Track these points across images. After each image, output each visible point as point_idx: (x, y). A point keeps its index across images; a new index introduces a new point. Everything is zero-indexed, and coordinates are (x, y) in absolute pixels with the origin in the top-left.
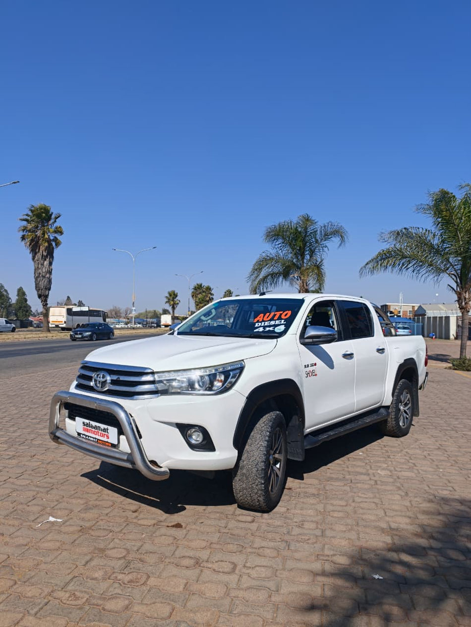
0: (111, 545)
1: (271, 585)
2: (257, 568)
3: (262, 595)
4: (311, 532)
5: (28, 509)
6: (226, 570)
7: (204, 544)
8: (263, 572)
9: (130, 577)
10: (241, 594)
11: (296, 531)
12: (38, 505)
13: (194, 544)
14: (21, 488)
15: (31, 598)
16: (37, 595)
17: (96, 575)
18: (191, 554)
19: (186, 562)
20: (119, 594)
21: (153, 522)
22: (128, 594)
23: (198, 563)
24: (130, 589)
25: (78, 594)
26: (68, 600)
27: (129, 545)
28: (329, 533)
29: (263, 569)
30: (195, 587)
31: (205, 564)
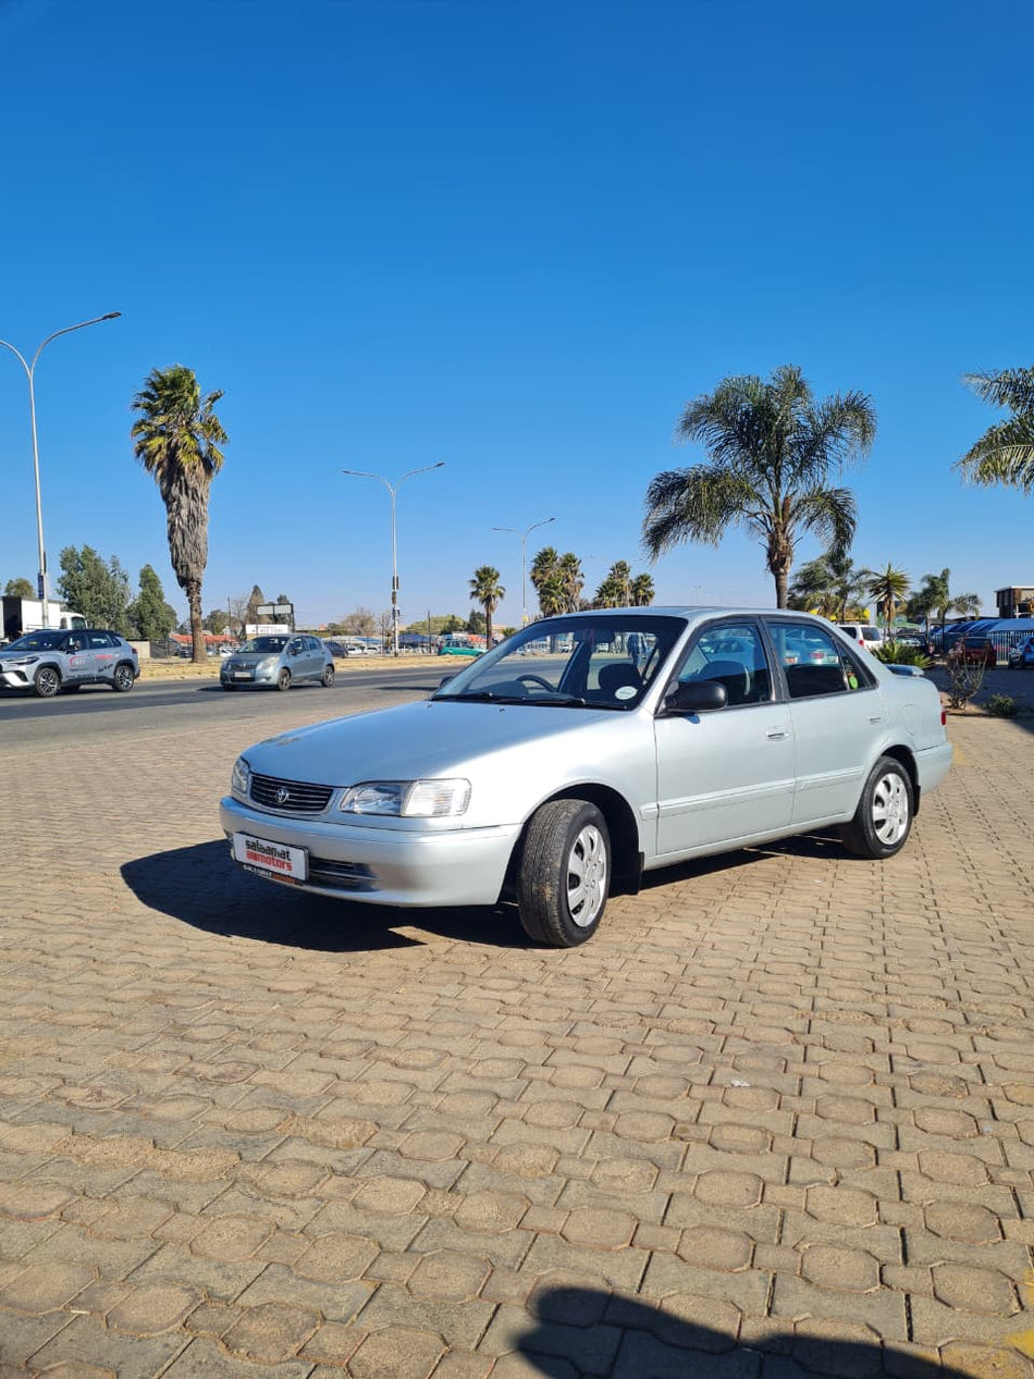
0: (203, 1021)
1: (505, 1089)
2: (489, 1062)
3: (479, 1104)
4: (635, 1008)
5: (57, 962)
6: (421, 1064)
7: (396, 1021)
8: (499, 1068)
9: (221, 1069)
10: (436, 1101)
11: (603, 1006)
12: (79, 956)
13: (371, 1023)
14: (53, 929)
15: (13, 1096)
16: (28, 1092)
17: (155, 1066)
18: (362, 1035)
19: (347, 1049)
20: (189, 1094)
21: (305, 985)
22: (206, 1095)
23: (370, 1050)
24: (214, 1087)
25: (106, 1092)
26: (83, 1100)
27: (239, 1020)
28: (669, 1011)
29: (500, 1064)
30: (343, 1088)
31: (382, 1053)
